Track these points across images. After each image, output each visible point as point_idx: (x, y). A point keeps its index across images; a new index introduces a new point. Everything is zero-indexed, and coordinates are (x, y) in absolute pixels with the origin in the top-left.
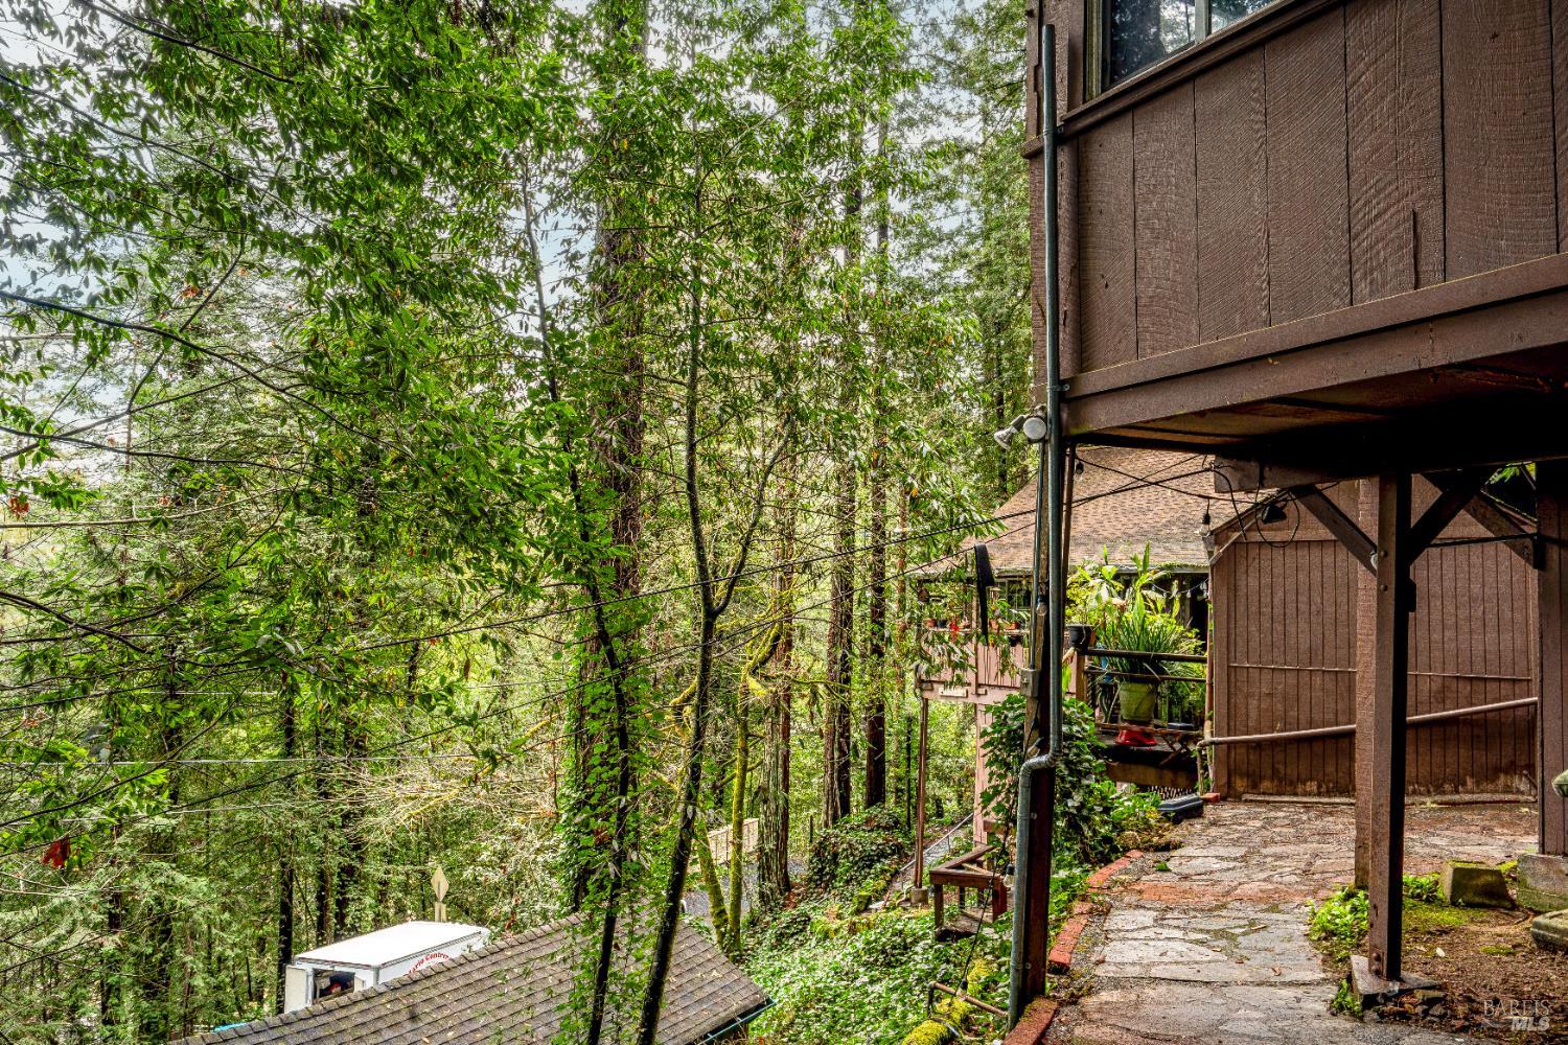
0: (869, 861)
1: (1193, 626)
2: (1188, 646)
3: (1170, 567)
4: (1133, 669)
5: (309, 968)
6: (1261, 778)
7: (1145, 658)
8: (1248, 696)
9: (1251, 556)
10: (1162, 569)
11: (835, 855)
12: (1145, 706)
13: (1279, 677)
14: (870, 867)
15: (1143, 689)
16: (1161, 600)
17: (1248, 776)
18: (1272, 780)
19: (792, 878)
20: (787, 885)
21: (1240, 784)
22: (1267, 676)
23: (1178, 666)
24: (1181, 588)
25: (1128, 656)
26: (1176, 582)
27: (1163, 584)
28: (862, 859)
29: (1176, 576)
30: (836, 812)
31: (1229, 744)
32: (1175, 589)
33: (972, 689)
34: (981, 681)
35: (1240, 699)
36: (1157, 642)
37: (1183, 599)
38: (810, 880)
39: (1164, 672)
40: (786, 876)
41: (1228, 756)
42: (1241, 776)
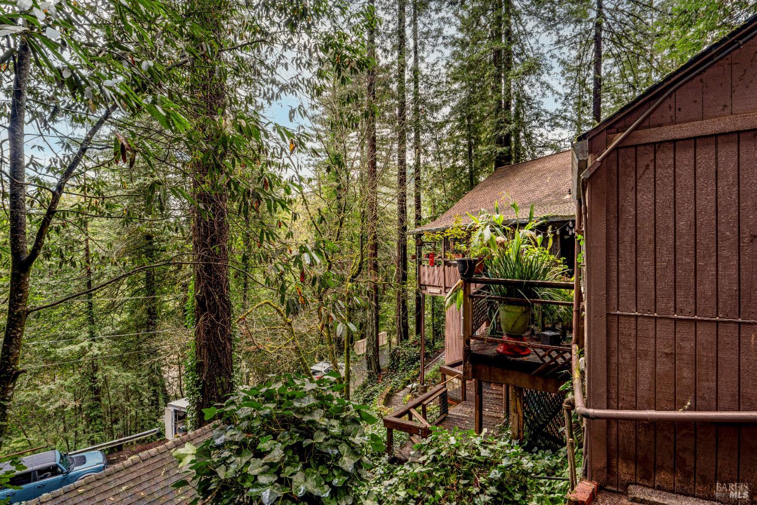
0: (413, 361)
1: (562, 255)
2: (555, 275)
3: (546, 218)
4: (510, 294)
5: (172, 409)
6: (657, 468)
7: (519, 285)
8: (636, 356)
9: (642, 163)
10: (541, 219)
11: (399, 358)
12: (520, 323)
13: (685, 331)
14: (413, 364)
15: (517, 310)
16: (539, 238)
17: (636, 460)
18: (674, 472)
19: (381, 368)
20: (379, 369)
21: (624, 471)
22: (665, 330)
23: (546, 291)
24: (553, 229)
25: (506, 283)
26: (550, 227)
27: (541, 229)
28: (409, 360)
29: (551, 223)
30: (401, 337)
31: (609, 419)
32: (549, 231)
33: (443, 289)
34: (447, 286)
35: (626, 357)
36: (531, 271)
37: (555, 238)
38: (389, 368)
39: (536, 296)
40: (378, 366)
41: (608, 433)
42: (626, 459)
